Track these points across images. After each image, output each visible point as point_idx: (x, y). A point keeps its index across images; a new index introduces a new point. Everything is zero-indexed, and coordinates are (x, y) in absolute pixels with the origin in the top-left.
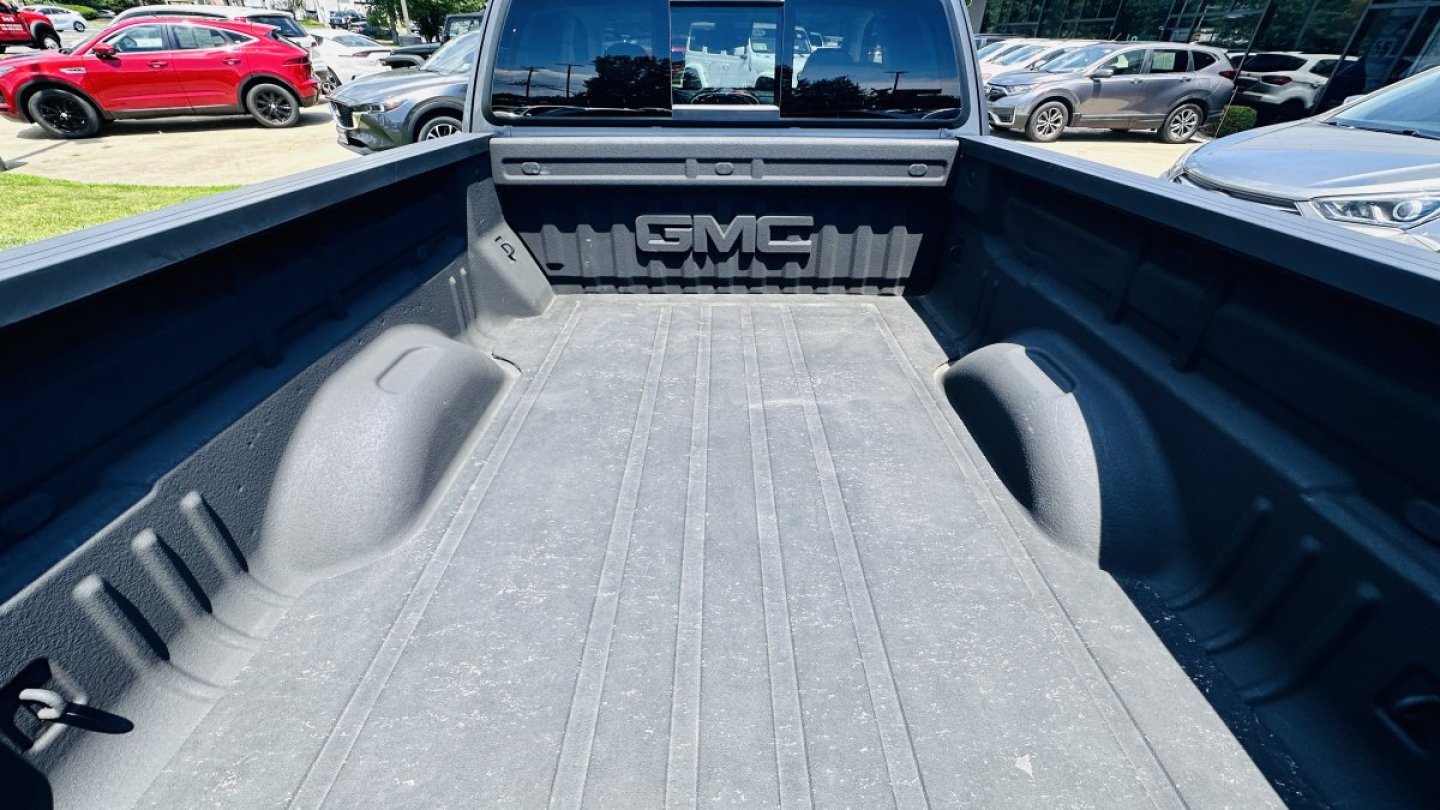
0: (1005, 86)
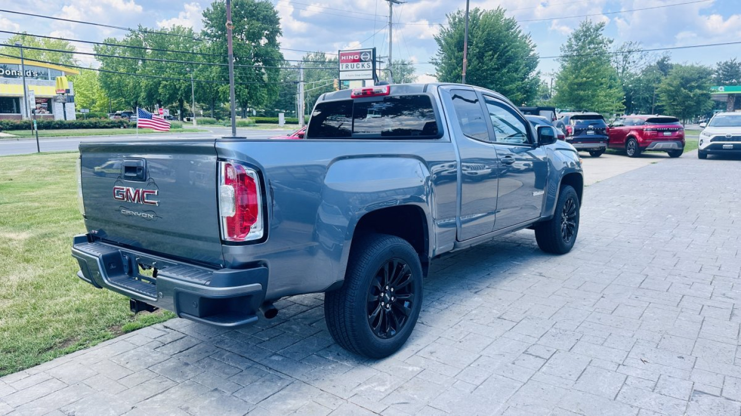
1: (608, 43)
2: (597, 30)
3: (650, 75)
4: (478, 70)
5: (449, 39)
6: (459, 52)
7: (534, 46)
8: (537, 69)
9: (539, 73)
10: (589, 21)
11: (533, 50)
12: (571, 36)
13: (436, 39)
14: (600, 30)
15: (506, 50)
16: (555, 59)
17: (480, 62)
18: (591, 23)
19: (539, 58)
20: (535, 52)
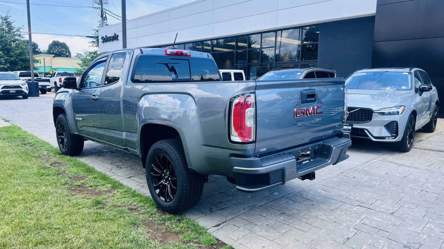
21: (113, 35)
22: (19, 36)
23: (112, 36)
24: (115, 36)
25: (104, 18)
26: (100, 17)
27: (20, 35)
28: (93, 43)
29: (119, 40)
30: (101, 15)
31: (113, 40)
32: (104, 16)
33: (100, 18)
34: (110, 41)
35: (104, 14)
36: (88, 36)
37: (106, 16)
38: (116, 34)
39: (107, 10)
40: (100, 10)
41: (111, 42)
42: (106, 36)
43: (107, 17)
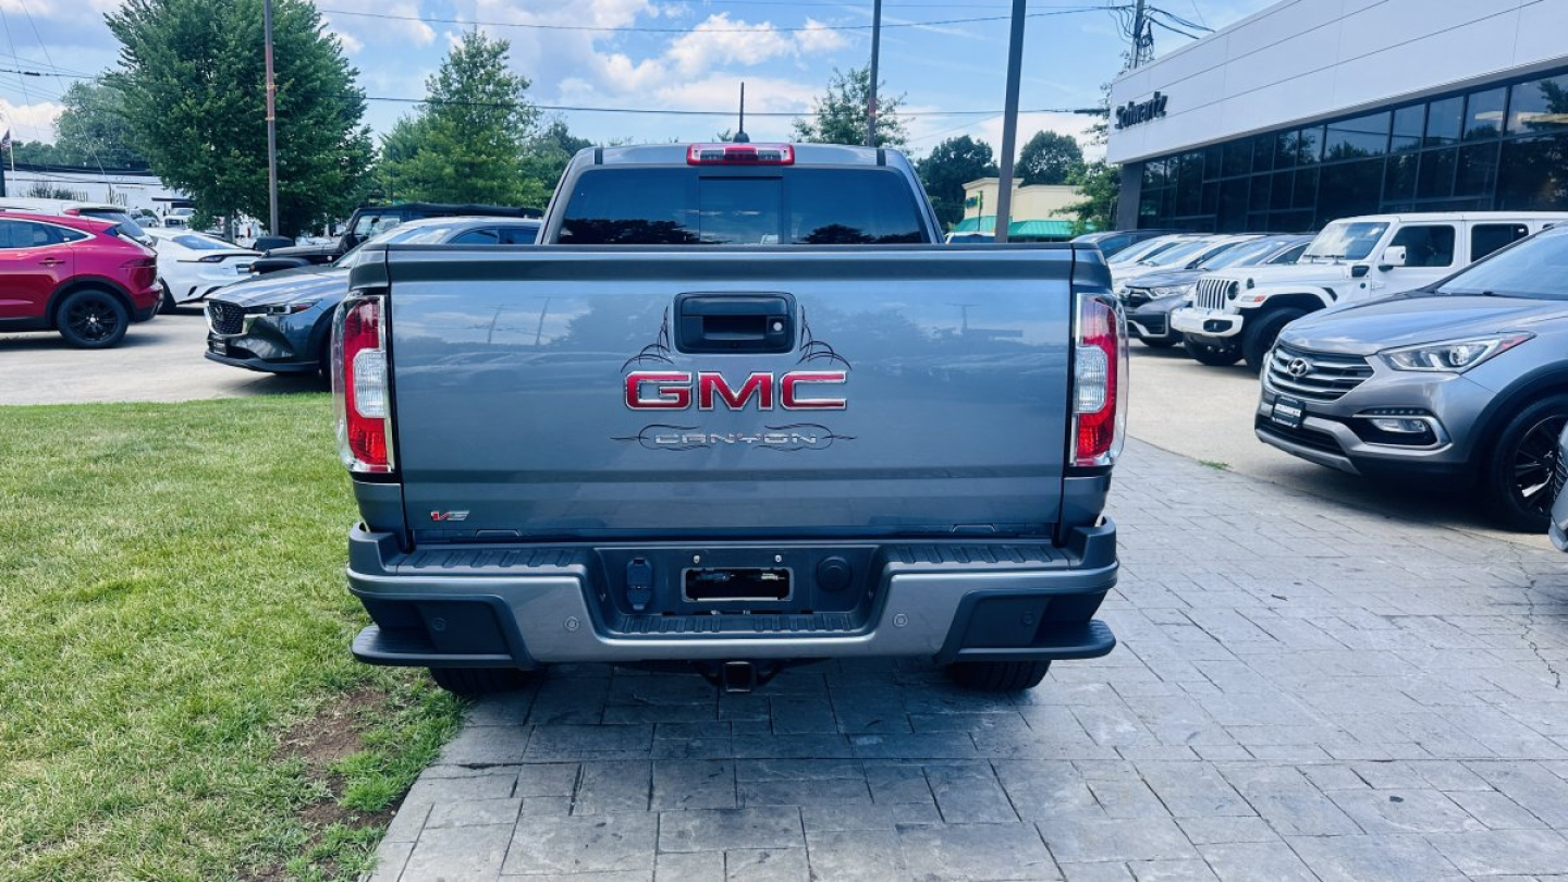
0: (1148, 289)
1: (520, 86)
2: (495, 57)
3: (547, 156)
4: (244, 111)
5: (151, 29)
6: (182, 60)
7: (355, 73)
8: (363, 122)
9: (366, 131)
10: (479, 34)
11: (352, 81)
12: (448, 60)
13: (111, 24)
14: (501, 56)
15: (303, 73)
16: (416, 104)
17: (246, 93)
18: (484, 39)
19: (365, 97)
20: (358, 84)
21: (1151, 97)
22: (891, 125)
23: (1146, 101)
24: (1157, 102)
25: (1142, 39)
26: (1131, 40)
27: (894, 122)
28: (1097, 133)
29: (1168, 114)
30: (1132, 31)
31: (1149, 117)
32: (1145, 32)
33: (1128, 44)
34: (1140, 121)
35: (1146, 26)
36: (1079, 108)
37: (1150, 31)
38: (1162, 94)
39: (1156, 10)
40: (1132, 16)
41: (1144, 122)
42: (1131, 104)
43: (1154, 36)
